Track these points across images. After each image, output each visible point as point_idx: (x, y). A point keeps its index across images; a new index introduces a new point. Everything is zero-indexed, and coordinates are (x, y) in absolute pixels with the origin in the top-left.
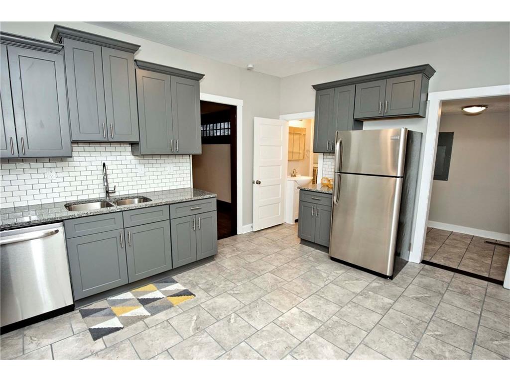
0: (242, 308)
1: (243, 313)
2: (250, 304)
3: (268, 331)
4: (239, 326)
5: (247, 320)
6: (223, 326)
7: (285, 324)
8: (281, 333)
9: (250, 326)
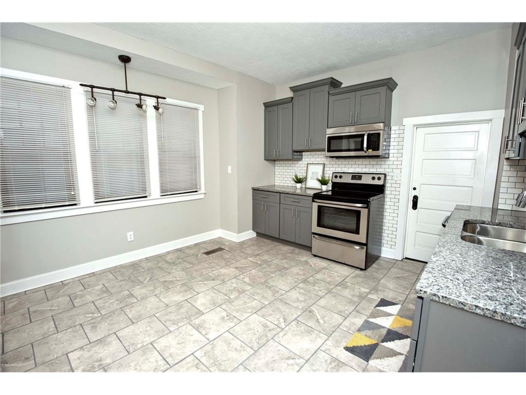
0: (276, 335)
1: (273, 329)
2: (268, 341)
3: (246, 313)
4: (273, 316)
5: (267, 322)
6: (289, 315)
7: (229, 320)
8: (234, 312)
9: (263, 316)
